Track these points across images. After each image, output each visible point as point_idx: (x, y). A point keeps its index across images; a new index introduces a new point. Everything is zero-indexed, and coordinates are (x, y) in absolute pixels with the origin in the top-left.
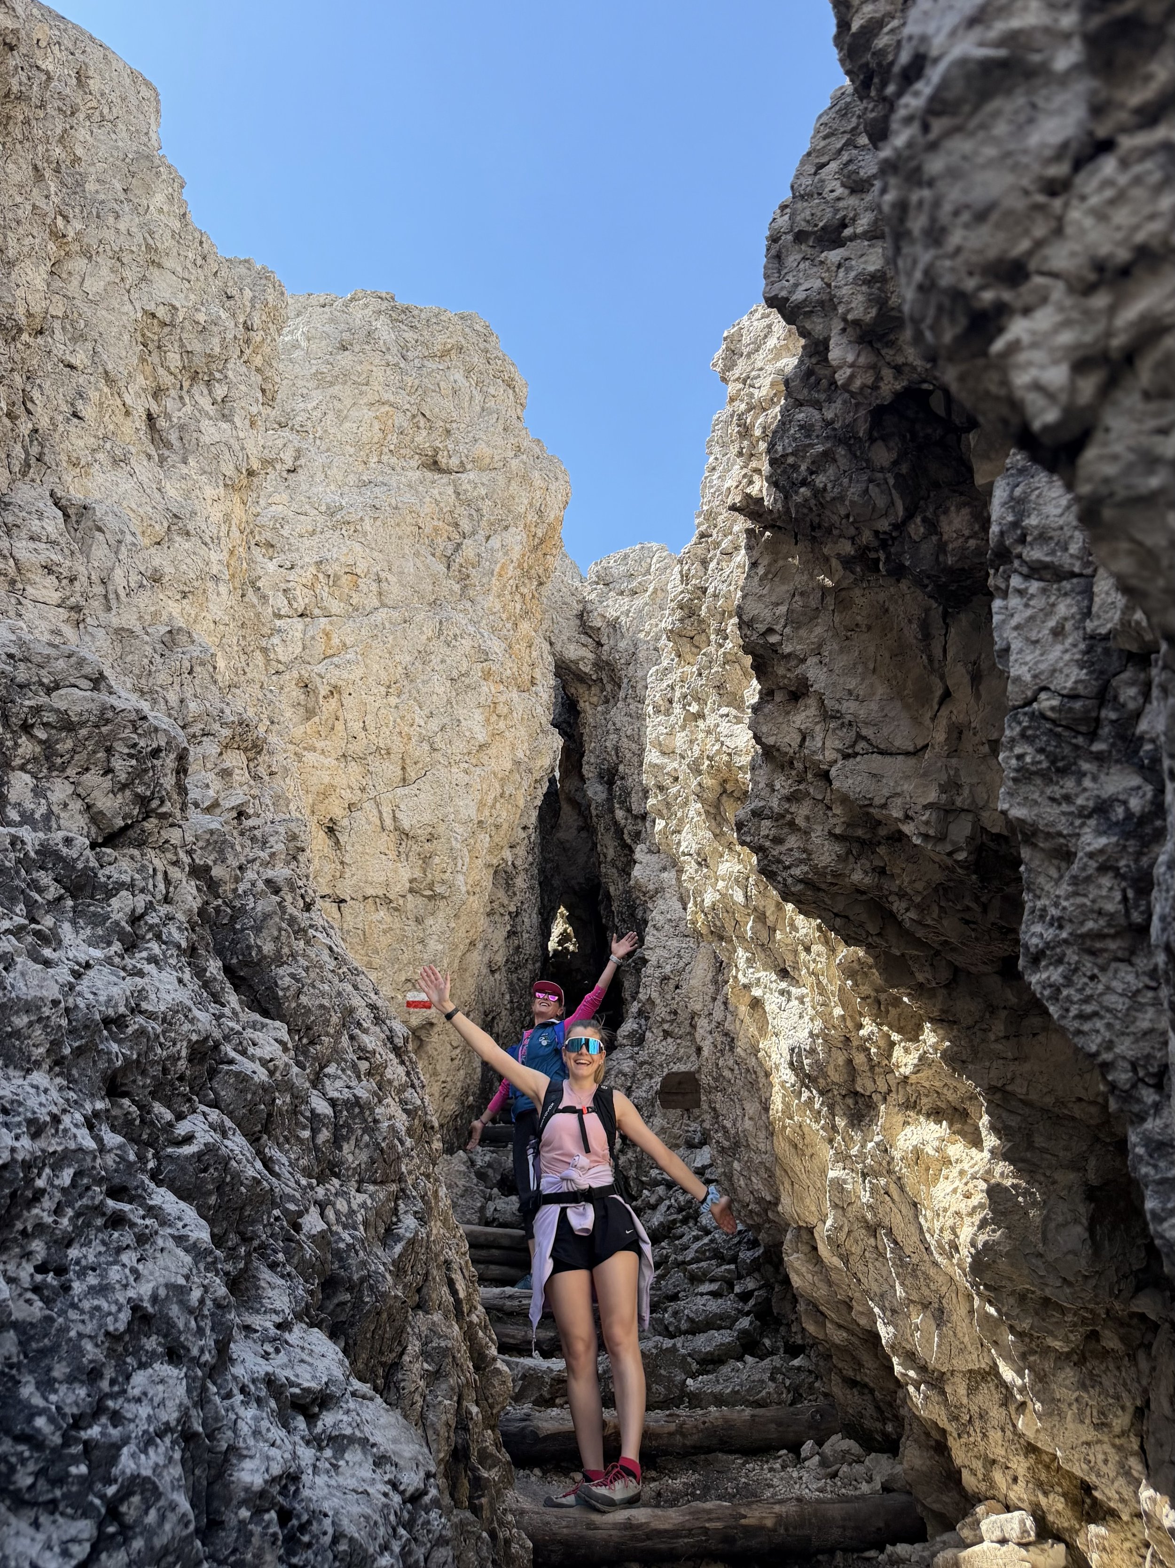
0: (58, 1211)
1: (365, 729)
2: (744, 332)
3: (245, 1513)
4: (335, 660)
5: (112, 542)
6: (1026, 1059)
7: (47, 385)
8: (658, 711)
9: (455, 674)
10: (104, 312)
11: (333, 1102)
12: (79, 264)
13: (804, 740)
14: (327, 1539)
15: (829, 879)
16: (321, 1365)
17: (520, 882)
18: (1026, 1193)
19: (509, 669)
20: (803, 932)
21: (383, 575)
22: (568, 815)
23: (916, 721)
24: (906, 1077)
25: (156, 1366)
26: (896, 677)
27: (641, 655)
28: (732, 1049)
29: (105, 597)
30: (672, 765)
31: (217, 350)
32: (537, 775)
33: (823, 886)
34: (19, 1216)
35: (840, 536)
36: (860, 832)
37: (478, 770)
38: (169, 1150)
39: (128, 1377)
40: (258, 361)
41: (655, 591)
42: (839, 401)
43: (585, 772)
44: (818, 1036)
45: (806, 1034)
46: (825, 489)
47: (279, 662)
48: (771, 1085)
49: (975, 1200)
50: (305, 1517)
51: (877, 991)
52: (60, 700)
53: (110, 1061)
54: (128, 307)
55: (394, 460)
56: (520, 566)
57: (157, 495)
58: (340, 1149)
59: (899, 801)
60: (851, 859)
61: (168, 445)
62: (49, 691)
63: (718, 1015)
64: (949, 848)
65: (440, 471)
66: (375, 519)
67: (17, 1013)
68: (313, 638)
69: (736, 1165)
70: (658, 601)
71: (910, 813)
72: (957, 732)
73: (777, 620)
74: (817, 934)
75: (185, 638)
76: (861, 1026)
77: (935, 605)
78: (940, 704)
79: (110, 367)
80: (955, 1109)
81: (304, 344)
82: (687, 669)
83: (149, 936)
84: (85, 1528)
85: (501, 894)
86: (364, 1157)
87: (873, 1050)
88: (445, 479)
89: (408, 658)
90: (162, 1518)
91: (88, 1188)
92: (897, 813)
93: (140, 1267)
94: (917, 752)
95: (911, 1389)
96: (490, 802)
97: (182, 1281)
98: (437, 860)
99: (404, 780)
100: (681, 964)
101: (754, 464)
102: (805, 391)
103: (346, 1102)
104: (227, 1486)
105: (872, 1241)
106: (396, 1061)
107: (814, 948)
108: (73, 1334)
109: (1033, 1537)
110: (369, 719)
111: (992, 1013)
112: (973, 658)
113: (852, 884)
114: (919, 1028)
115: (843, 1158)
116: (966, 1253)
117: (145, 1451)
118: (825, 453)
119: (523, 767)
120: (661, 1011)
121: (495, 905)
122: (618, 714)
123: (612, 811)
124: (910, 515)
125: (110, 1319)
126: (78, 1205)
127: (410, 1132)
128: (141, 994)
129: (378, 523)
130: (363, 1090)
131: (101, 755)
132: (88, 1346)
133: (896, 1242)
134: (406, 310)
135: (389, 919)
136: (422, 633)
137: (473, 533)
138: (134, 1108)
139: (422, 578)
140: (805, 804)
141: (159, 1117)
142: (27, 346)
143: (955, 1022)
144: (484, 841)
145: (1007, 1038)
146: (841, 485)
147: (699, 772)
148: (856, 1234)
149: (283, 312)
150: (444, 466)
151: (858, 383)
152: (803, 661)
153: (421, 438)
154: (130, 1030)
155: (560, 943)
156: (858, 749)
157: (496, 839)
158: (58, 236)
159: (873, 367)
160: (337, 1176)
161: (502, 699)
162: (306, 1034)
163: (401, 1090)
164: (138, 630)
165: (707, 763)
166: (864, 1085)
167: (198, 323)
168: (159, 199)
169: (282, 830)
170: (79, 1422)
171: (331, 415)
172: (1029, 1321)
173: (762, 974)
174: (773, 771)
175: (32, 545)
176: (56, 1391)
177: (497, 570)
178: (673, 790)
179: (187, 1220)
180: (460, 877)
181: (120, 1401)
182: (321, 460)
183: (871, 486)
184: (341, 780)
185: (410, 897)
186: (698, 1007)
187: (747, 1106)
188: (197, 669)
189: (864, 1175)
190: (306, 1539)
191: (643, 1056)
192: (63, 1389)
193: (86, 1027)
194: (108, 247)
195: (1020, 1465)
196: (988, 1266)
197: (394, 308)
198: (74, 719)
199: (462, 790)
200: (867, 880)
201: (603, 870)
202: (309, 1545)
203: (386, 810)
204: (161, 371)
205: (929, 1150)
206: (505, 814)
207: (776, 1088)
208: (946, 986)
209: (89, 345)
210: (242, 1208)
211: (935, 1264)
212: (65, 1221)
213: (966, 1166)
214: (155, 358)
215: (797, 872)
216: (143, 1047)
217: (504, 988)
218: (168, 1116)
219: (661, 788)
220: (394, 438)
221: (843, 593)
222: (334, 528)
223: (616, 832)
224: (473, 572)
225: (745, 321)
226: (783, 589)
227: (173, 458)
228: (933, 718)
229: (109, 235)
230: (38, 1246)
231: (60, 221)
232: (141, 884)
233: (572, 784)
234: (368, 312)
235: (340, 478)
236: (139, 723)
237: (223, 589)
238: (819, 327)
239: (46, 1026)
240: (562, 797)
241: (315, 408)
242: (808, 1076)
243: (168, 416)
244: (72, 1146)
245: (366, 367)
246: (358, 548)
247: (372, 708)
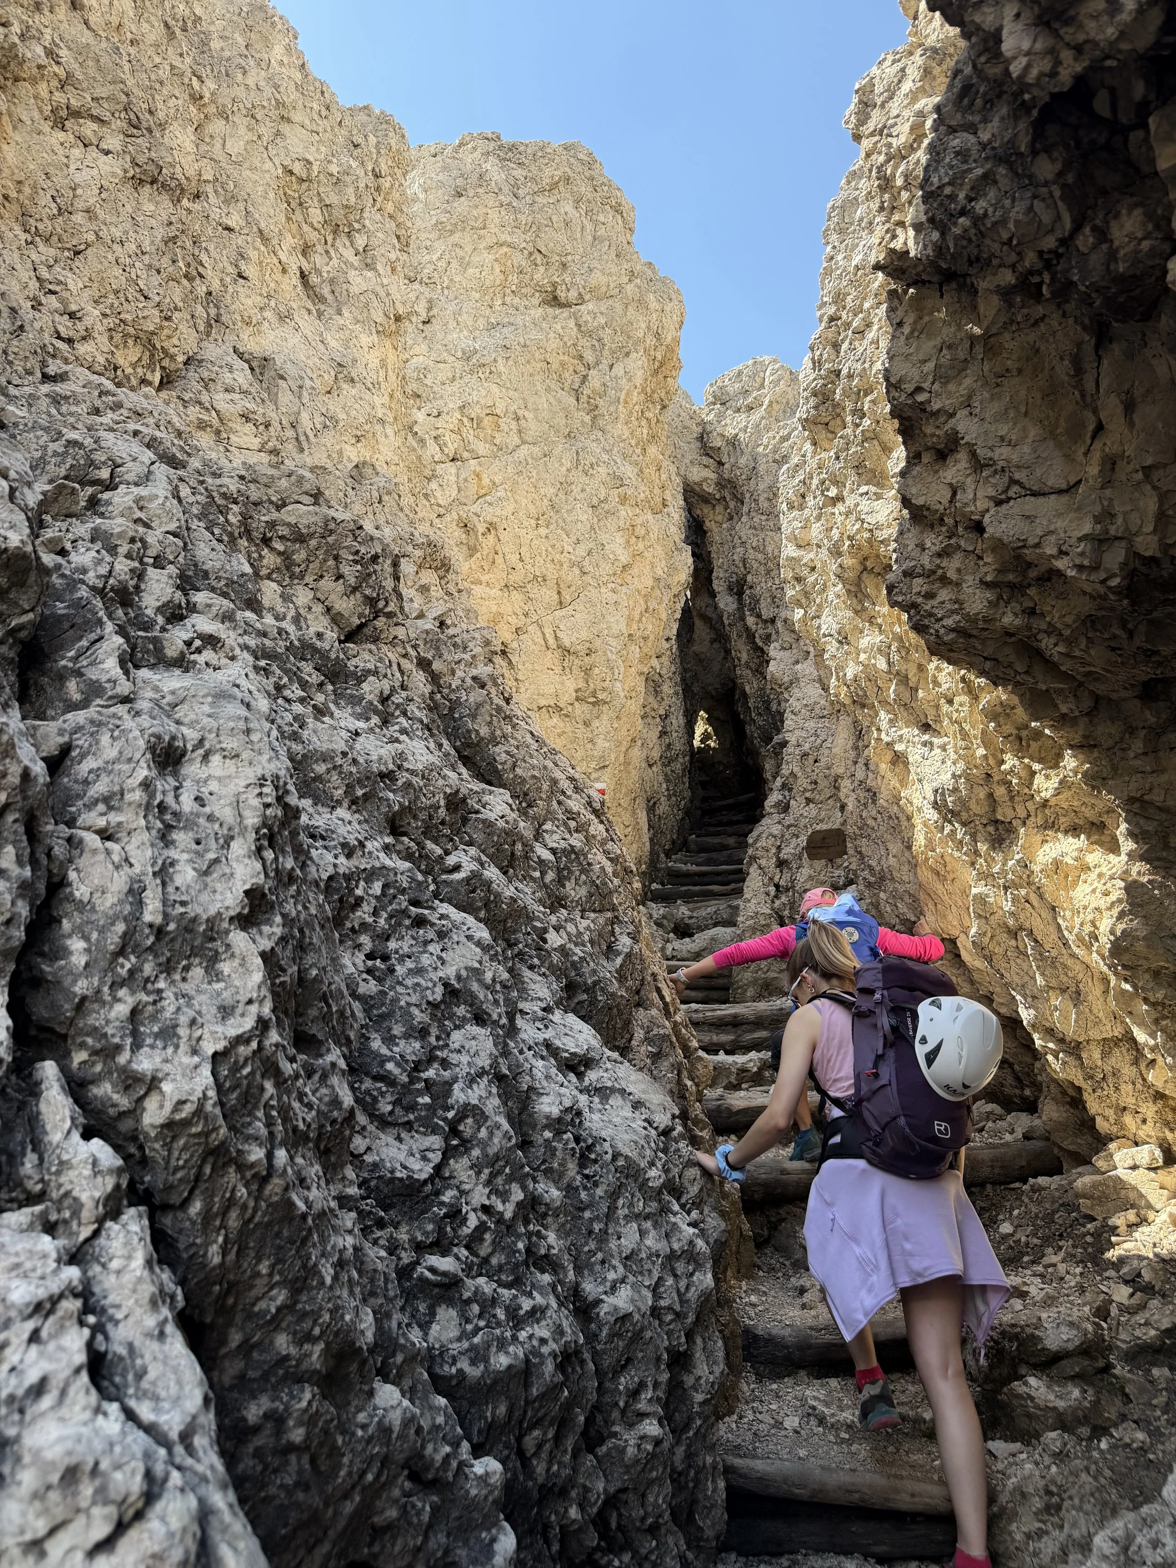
0: (375, 913)
1: (521, 560)
2: (876, 81)
3: (548, 1134)
4: (488, 498)
5: (294, 388)
6: (1163, 771)
7: (211, 248)
8: (791, 507)
9: (595, 501)
10: (248, 172)
11: (553, 851)
12: (217, 126)
13: (954, 493)
14: (609, 1157)
15: (981, 625)
16: (581, 1038)
17: (667, 689)
18: (1162, 886)
19: (643, 493)
20: (945, 686)
21: (520, 413)
22: (701, 630)
23: (1068, 458)
24: (1047, 801)
25: (468, 1027)
26: (1048, 417)
27: (762, 469)
28: (874, 802)
29: (297, 439)
30: (808, 556)
31: (353, 200)
32: (675, 591)
33: (975, 632)
34: (347, 917)
35: (1000, 266)
36: (1011, 577)
37: (624, 589)
38: (444, 877)
39: (448, 1035)
40: (390, 207)
41: (771, 402)
42: (996, 119)
43: (715, 587)
44: (960, 776)
45: (949, 776)
46: (986, 215)
47: (439, 506)
48: (913, 826)
49: (1113, 897)
50: (590, 1141)
51: (1018, 729)
52: (290, 514)
53: (389, 806)
54: (268, 165)
55: (517, 301)
56: (644, 390)
57: (321, 347)
58: (564, 886)
59: (1052, 538)
60: (1002, 603)
61: (322, 300)
62: (279, 508)
63: (860, 774)
64: (1103, 575)
65: (561, 305)
66: (507, 358)
67: (316, 761)
68: (466, 480)
69: (882, 895)
70: (774, 413)
71: (1064, 548)
72: (1110, 463)
73: (924, 377)
74: (961, 685)
75: (370, 471)
76: (1003, 762)
77: (1087, 338)
78: (1093, 438)
79: (263, 225)
80: (1093, 824)
81: (422, 196)
82: (824, 455)
83: (397, 713)
84: (435, 1141)
85: (651, 699)
86: (583, 892)
87: (1015, 781)
88: (566, 312)
89: (552, 491)
90: (491, 1134)
91: (395, 897)
92: (1050, 550)
93: (444, 955)
94: (1070, 489)
95: (1050, 1058)
96: (637, 617)
97: (477, 965)
98: (596, 671)
99: (561, 603)
100: (819, 741)
101: (896, 217)
102: (959, 116)
103: (564, 850)
104: (531, 1115)
105: (1013, 943)
106: (596, 821)
107: (957, 700)
108: (402, 1003)
109: (1161, 1162)
110: (524, 550)
111: (1131, 733)
112: (1126, 387)
113: (1003, 627)
114: (1060, 756)
115: (986, 876)
116: (1105, 941)
117: (471, 1087)
118: (985, 176)
119: (662, 584)
120: (803, 782)
121: (647, 709)
122: (743, 529)
123: (743, 619)
124: (1077, 227)
125: (428, 992)
126: (389, 909)
127: (615, 874)
128: (401, 755)
129: (511, 362)
130: (577, 841)
131: (332, 563)
132: (416, 1011)
133: (1036, 941)
134: (512, 148)
135: (562, 725)
136: (562, 465)
137: (597, 363)
138: (412, 844)
139: (555, 413)
140: (956, 557)
141: (432, 852)
142: (189, 211)
143: (1095, 746)
144: (635, 651)
145: (1145, 754)
146: (1003, 207)
147: (839, 554)
148: (998, 938)
149: (406, 155)
150: (563, 300)
151: (1034, 72)
152: (952, 415)
153: (539, 275)
154: (400, 783)
155: (702, 741)
156: (1011, 493)
157: (645, 650)
158: (196, 98)
159: (1051, 51)
160: (564, 907)
161: (639, 521)
162: (525, 800)
163: (603, 843)
164: (329, 465)
165: (847, 543)
166: (1004, 813)
167: (332, 175)
168: (278, 51)
169: (477, 635)
170: (418, 1067)
171: (455, 264)
172: (1163, 992)
173: (905, 731)
174: (922, 532)
175: (228, 396)
176: (397, 1045)
177: (622, 397)
178: (811, 579)
179: (469, 924)
180: (618, 684)
181: (446, 1052)
182: (451, 307)
183: (1036, 202)
184: (507, 609)
185: (576, 704)
186: (841, 771)
187: (890, 846)
188: (386, 498)
189: (1006, 888)
190: (593, 1156)
191: (789, 820)
192: (402, 1042)
193: (368, 778)
194: (241, 106)
195: (1149, 1110)
196: (1126, 949)
197: (501, 147)
198: (304, 531)
199: (611, 608)
200: (1018, 622)
201: (738, 672)
202: (595, 1161)
203: (548, 632)
204: (306, 228)
205: (1068, 860)
206: (650, 627)
207: (919, 827)
208: (1088, 714)
209: (241, 205)
210: (505, 921)
211: (1073, 956)
212: (382, 921)
213: (1104, 869)
214: (298, 216)
215: (949, 622)
216: (412, 796)
217: (661, 778)
218: (439, 851)
219: (799, 579)
220: (514, 279)
221: (992, 340)
222: (471, 373)
223: (748, 637)
224: (601, 402)
225: (875, 70)
226: (929, 346)
227: (330, 311)
228: (1086, 454)
229: (240, 92)
230: (365, 939)
231: (195, 82)
232: (382, 670)
233: (703, 602)
234: (477, 154)
235: (470, 323)
236: (358, 532)
237: (389, 431)
238: (990, 18)
239: (340, 773)
240: (694, 613)
241: (439, 259)
242: (952, 812)
243: (318, 272)
244: (378, 865)
245: (482, 210)
246: (495, 389)
247: (525, 540)
